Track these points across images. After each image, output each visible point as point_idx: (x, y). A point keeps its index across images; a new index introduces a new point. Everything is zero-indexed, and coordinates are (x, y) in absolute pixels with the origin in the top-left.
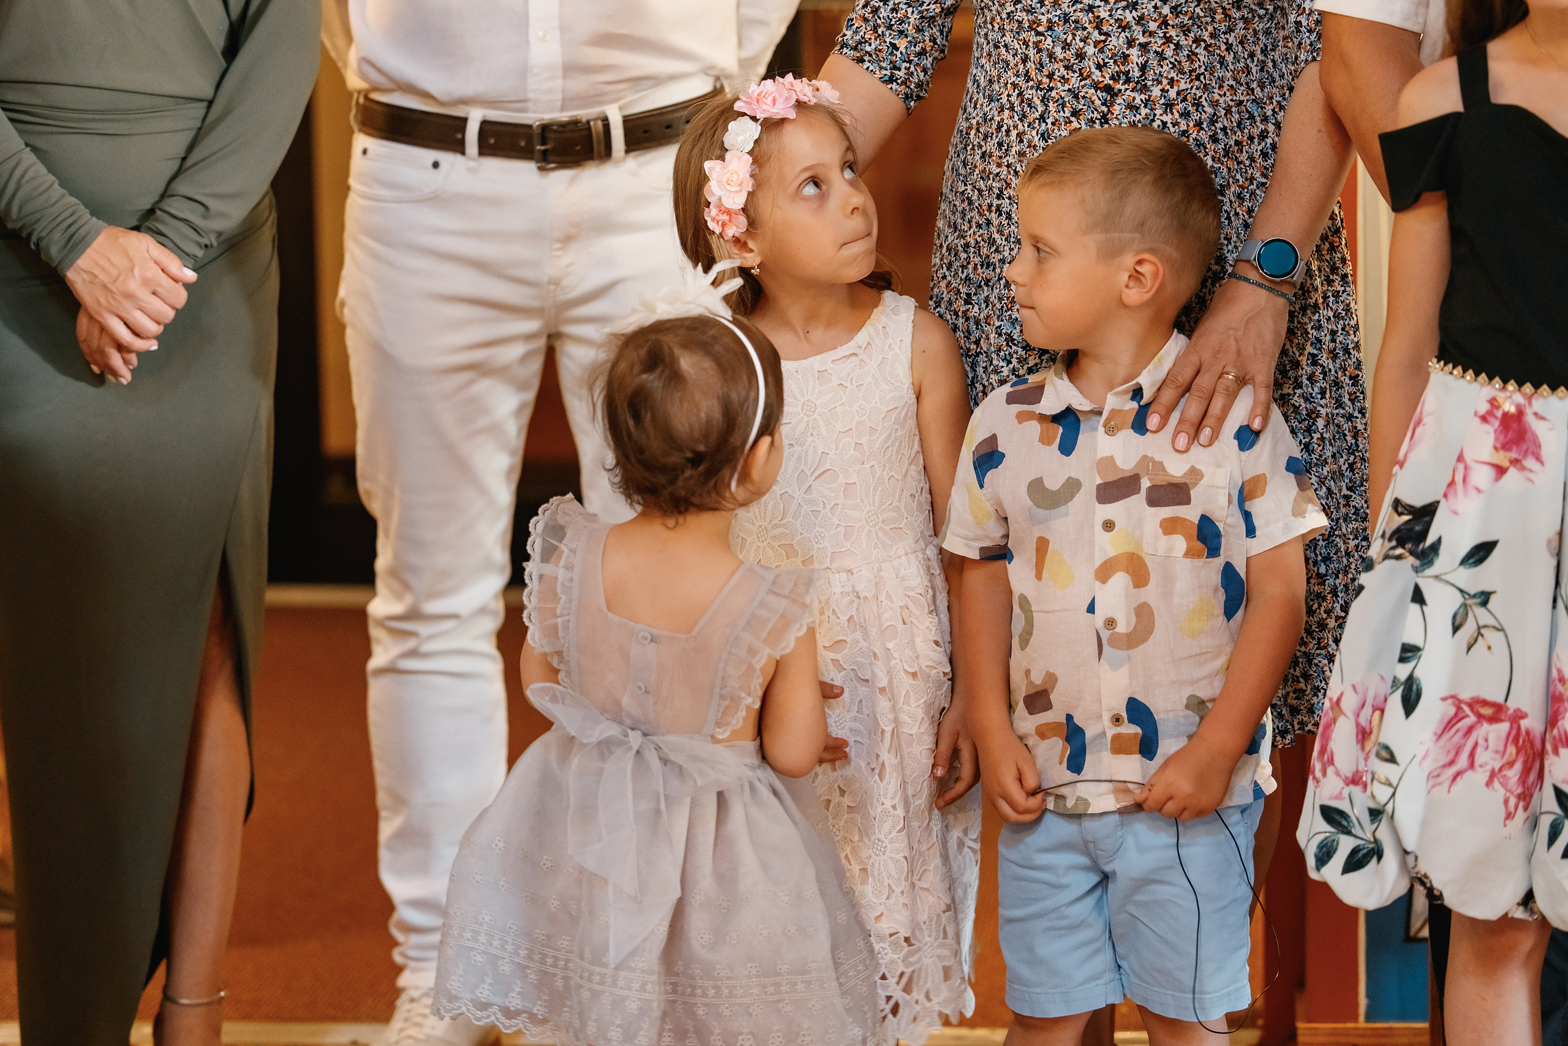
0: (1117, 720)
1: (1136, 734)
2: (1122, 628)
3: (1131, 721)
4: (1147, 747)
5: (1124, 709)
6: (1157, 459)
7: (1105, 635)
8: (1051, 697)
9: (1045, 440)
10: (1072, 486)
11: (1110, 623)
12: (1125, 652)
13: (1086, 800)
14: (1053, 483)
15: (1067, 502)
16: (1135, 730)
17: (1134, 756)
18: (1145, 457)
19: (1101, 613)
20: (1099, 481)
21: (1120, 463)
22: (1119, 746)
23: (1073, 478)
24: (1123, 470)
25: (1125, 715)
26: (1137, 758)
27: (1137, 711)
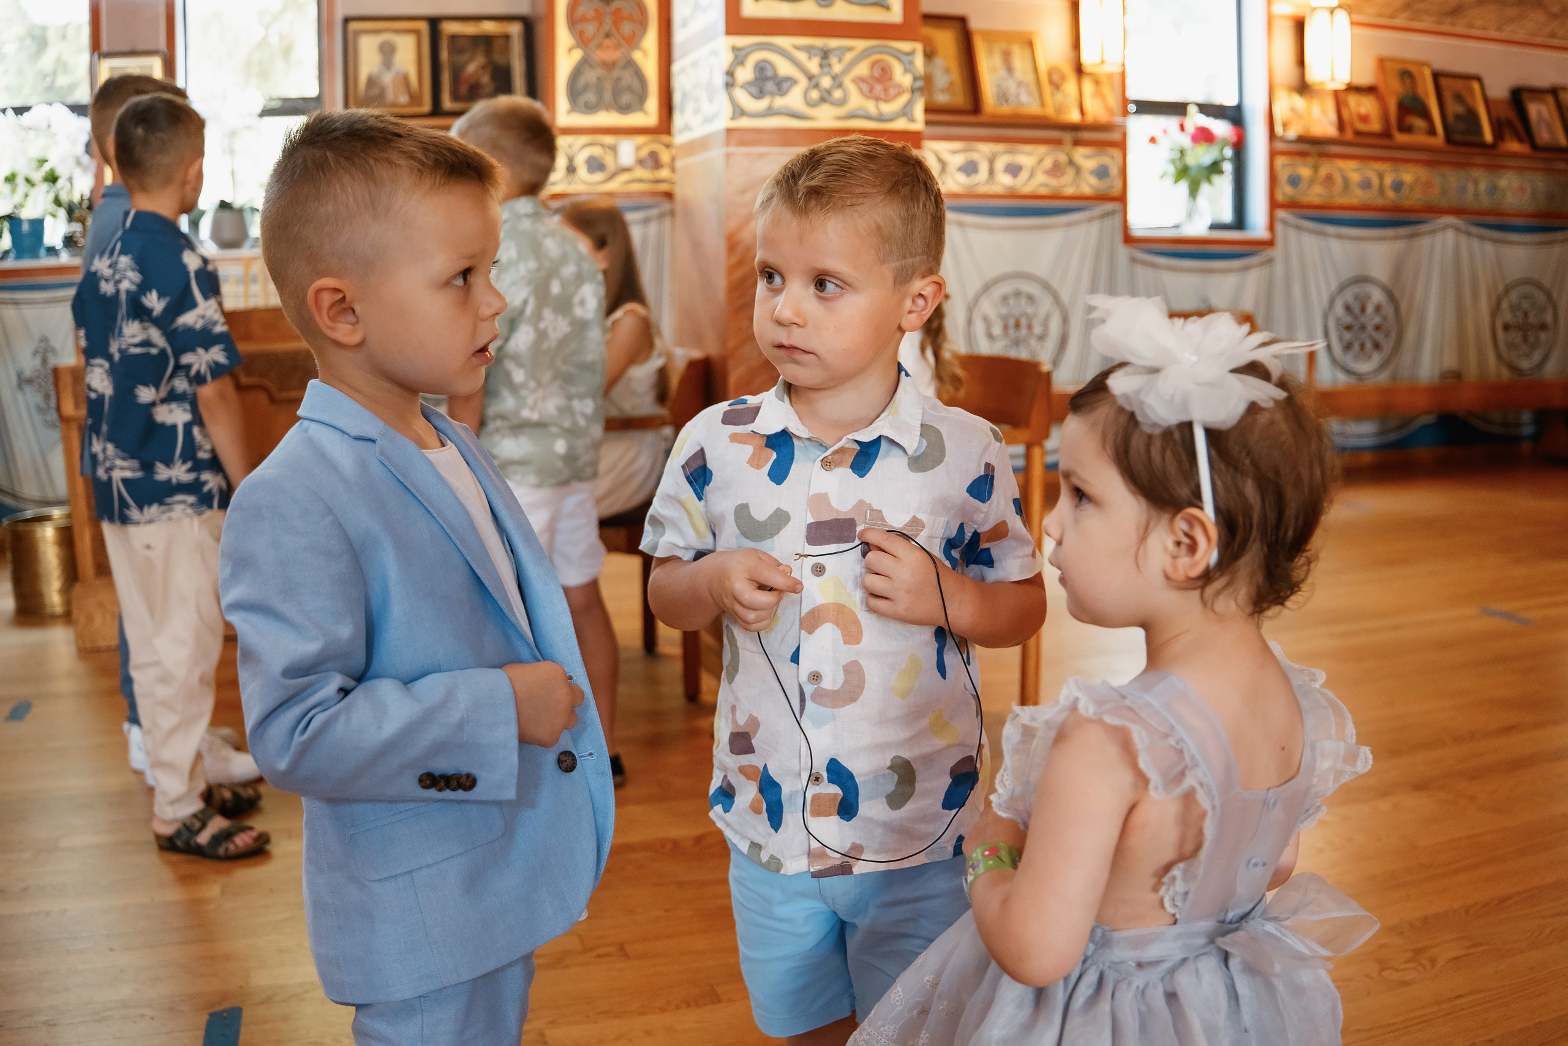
0: (816, 779)
1: (835, 795)
2: (827, 684)
3: (830, 781)
4: (847, 809)
5: (825, 769)
6: (875, 507)
7: (809, 689)
8: (753, 741)
9: (755, 462)
10: (780, 518)
11: (816, 677)
12: (830, 710)
13: (779, 860)
14: (761, 513)
15: (772, 536)
16: (835, 790)
17: (832, 817)
18: (861, 502)
19: (807, 664)
20: (811, 520)
21: (835, 503)
22: (819, 808)
23: (782, 510)
24: (838, 511)
25: (825, 774)
26: (835, 819)
27: (837, 772)
